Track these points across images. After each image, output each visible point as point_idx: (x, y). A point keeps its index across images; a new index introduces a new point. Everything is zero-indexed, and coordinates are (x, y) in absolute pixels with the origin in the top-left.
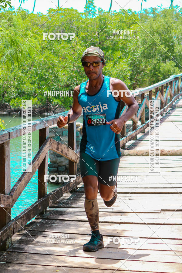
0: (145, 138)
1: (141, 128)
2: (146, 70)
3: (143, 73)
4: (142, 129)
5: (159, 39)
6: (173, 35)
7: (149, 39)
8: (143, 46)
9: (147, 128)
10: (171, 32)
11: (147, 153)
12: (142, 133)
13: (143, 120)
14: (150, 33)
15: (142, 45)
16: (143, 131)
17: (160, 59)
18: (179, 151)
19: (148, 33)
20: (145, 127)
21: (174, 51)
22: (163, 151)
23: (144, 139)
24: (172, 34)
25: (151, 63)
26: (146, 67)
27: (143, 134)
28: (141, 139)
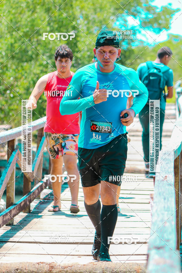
0: (12, 237)
1: (6, 214)
2: (17, 86)
3: (10, 93)
4: (8, 217)
5: (47, 19)
6: (77, 13)
7: (23, 20)
8: (12, 35)
9: (17, 214)
10: (71, 6)
11: (17, 270)
12: (6, 225)
13: (11, 198)
14: (28, 7)
15: (9, 32)
16: (10, 222)
17: (48, 63)
18: (88, 267)
19: (24, 5)
20: (13, 212)
21: (77, 47)
22: (52, 267)
23: (11, 239)
24: (74, 10)
25: (28, 71)
26: (16, 79)
27: (9, 228)
28: (4, 239)
